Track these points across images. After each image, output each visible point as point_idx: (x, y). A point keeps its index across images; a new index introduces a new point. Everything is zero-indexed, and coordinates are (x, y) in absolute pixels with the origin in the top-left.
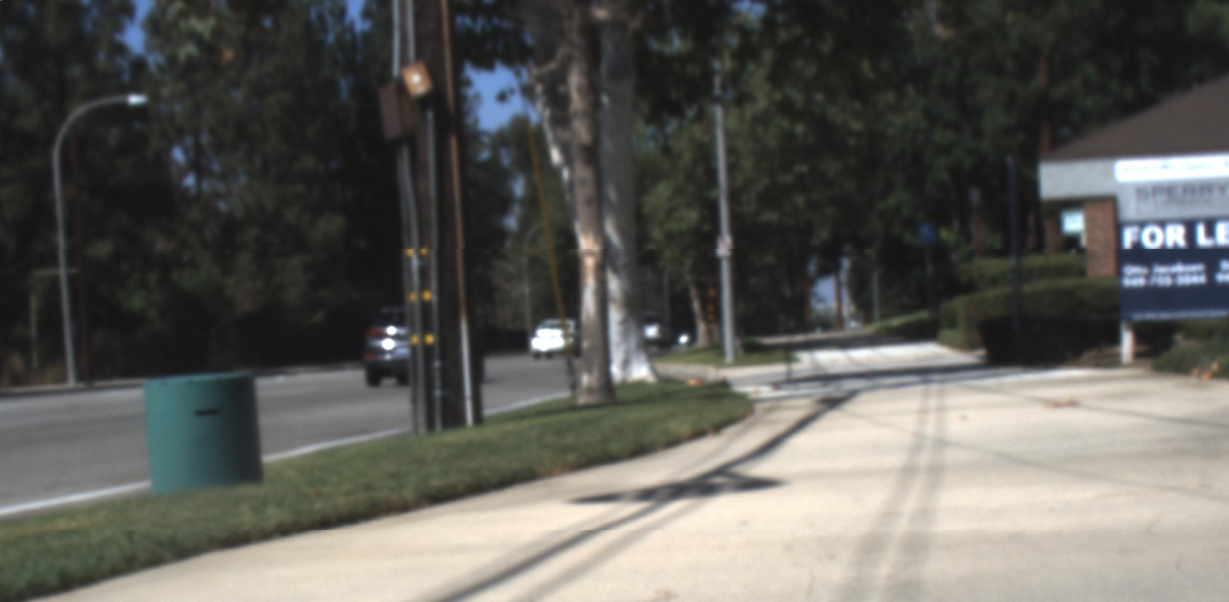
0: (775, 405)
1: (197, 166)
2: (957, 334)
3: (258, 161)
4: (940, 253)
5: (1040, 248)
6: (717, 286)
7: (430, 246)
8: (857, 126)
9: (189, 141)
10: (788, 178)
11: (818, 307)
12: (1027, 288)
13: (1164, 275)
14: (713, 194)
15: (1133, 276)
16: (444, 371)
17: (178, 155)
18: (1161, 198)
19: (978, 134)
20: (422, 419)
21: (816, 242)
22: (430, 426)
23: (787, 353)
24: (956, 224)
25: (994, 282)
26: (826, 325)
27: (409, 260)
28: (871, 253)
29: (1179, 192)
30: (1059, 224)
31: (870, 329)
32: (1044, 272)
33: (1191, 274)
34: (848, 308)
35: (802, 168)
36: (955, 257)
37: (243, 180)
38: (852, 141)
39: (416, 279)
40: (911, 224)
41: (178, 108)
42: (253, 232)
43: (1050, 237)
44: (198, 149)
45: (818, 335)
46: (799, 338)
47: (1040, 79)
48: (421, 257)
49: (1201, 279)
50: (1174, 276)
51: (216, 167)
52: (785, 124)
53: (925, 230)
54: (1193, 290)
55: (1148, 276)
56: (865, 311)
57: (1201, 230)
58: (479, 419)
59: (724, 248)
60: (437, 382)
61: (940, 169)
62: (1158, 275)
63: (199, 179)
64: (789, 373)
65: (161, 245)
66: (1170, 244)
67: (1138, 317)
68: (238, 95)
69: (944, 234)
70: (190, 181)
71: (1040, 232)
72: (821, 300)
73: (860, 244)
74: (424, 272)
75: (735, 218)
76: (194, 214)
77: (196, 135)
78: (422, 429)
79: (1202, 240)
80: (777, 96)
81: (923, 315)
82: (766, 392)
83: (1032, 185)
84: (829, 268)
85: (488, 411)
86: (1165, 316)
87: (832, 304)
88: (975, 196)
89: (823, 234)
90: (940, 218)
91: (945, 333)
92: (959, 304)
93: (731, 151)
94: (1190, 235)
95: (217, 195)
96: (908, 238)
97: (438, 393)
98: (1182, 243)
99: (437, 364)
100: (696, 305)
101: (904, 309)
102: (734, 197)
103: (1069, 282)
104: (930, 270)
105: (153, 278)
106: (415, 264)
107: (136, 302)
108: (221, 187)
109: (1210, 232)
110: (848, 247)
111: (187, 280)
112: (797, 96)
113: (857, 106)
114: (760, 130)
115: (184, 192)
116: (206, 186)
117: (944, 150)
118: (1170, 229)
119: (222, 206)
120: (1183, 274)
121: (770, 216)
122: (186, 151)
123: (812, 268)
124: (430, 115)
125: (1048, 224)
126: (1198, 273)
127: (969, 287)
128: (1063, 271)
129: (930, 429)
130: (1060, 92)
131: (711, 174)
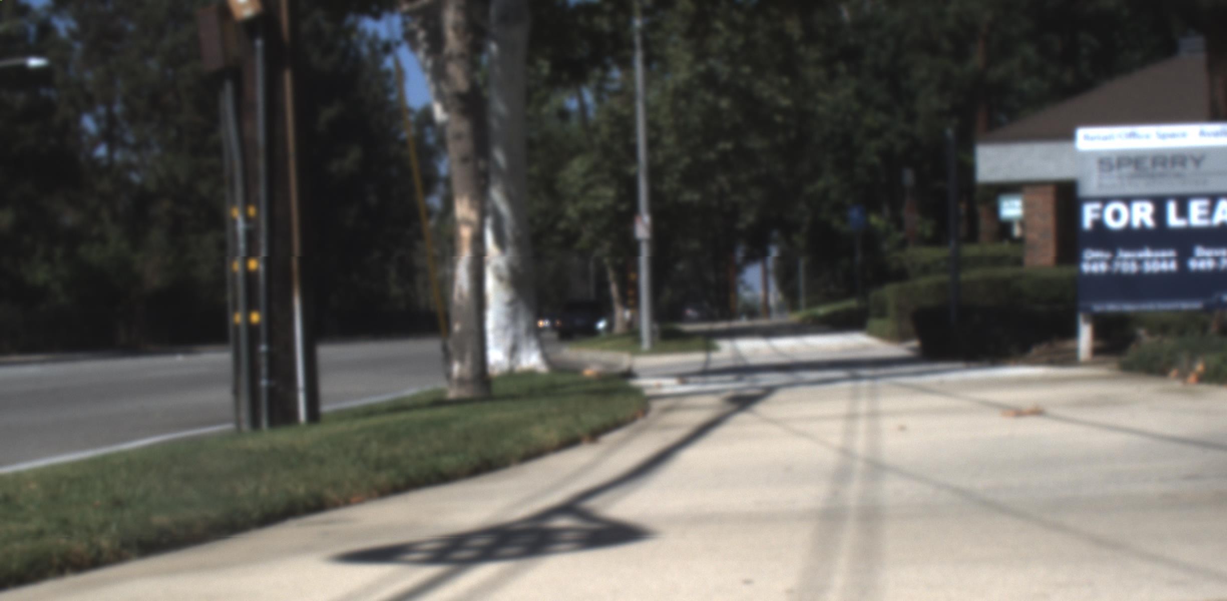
0: (676, 402)
1: (109, 136)
2: (888, 324)
3: (173, 133)
4: (870, 239)
5: (972, 236)
6: (636, 269)
7: (257, 205)
8: (785, 102)
9: (101, 110)
10: (712, 156)
11: (746, 295)
12: (964, 276)
13: (1129, 260)
14: (632, 170)
15: (1093, 261)
16: (271, 356)
17: (89, 123)
18: (1127, 170)
19: (911, 117)
20: (245, 414)
21: (741, 226)
22: (255, 423)
23: (707, 341)
24: (886, 211)
25: (926, 270)
26: (752, 312)
27: (234, 222)
28: (799, 240)
29: (1148, 164)
30: (995, 210)
31: (793, 318)
32: (978, 261)
33: (1160, 260)
34: (775, 297)
35: (726, 146)
36: (885, 246)
37: (157, 151)
38: (778, 118)
39: (242, 246)
40: (839, 208)
41: (89, 76)
42: (166, 205)
43: (985, 224)
44: (111, 120)
45: (743, 322)
46: (722, 325)
47: (977, 60)
48: (247, 219)
49: (1173, 266)
50: (1140, 262)
51: (130, 138)
52: (710, 97)
53: (855, 213)
54: (1161, 277)
55: (1110, 262)
56: (791, 300)
57: (1172, 208)
58: (314, 415)
59: (642, 229)
60: (264, 370)
61: (871, 153)
62: (1121, 260)
63: (111, 150)
64: (707, 362)
65: (70, 218)
66: (1136, 223)
67: (1098, 308)
68: (153, 64)
69: (874, 219)
70: (101, 151)
71: (972, 219)
72: (749, 288)
73: (788, 229)
74: (251, 236)
75: (655, 196)
76: (105, 185)
77: (109, 103)
78: (246, 427)
79: (1173, 220)
80: (701, 68)
81: (852, 303)
82: (670, 386)
83: (969, 169)
84: (757, 254)
85: (326, 408)
86: (1129, 307)
87: (759, 292)
88: (909, 177)
89: (749, 218)
90: (871, 204)
91: (874, 323)
92: (889, 292)
93: (652, 125)
94: (1160, 215)
95: (130, 167)
96: (836, 223)
97: (264, 383)
98: (1150, 223)
99: (263, 348)
100: (614, 289)
101: (830, 298)
102: (655, 173)
103: (1007, 272)
104: (859, 258)
105: (59, 252)
106: (241, 226)
107: (40, 275)
108: (134, 159)
109: (1183, 212)
110: (775, 234)
111: (93, 254)
112: (723, 70)
113: (786, 80)
114: (682, 103)
115: (94, 163)
116: (118, 156)
117: (874, 133)
118: (1137, 206)
119: (135, 178)
120: (1151, 260)
121: (691, 196)
122: (97, 120)
123: (740, 254)
124: (259, 43)
125: (982, 210)
126: (1168, 259)
127: (901, 275)
128: (998, 261)
129: (860, 445)
130: (997, 73)
131: (632, 150)
